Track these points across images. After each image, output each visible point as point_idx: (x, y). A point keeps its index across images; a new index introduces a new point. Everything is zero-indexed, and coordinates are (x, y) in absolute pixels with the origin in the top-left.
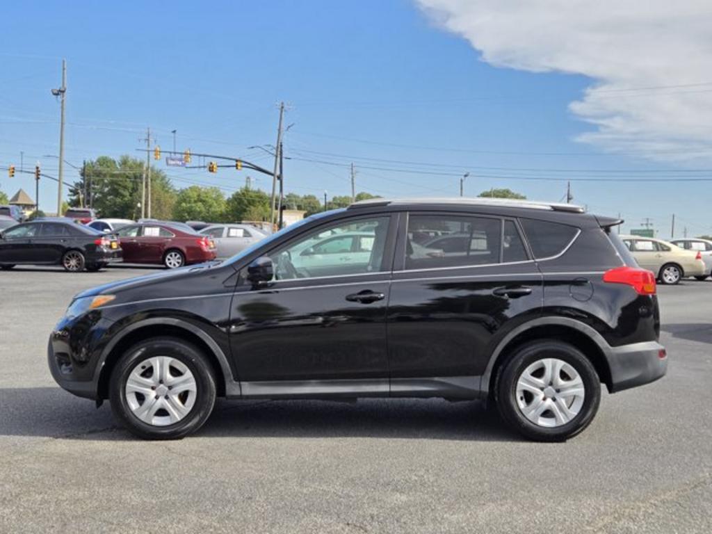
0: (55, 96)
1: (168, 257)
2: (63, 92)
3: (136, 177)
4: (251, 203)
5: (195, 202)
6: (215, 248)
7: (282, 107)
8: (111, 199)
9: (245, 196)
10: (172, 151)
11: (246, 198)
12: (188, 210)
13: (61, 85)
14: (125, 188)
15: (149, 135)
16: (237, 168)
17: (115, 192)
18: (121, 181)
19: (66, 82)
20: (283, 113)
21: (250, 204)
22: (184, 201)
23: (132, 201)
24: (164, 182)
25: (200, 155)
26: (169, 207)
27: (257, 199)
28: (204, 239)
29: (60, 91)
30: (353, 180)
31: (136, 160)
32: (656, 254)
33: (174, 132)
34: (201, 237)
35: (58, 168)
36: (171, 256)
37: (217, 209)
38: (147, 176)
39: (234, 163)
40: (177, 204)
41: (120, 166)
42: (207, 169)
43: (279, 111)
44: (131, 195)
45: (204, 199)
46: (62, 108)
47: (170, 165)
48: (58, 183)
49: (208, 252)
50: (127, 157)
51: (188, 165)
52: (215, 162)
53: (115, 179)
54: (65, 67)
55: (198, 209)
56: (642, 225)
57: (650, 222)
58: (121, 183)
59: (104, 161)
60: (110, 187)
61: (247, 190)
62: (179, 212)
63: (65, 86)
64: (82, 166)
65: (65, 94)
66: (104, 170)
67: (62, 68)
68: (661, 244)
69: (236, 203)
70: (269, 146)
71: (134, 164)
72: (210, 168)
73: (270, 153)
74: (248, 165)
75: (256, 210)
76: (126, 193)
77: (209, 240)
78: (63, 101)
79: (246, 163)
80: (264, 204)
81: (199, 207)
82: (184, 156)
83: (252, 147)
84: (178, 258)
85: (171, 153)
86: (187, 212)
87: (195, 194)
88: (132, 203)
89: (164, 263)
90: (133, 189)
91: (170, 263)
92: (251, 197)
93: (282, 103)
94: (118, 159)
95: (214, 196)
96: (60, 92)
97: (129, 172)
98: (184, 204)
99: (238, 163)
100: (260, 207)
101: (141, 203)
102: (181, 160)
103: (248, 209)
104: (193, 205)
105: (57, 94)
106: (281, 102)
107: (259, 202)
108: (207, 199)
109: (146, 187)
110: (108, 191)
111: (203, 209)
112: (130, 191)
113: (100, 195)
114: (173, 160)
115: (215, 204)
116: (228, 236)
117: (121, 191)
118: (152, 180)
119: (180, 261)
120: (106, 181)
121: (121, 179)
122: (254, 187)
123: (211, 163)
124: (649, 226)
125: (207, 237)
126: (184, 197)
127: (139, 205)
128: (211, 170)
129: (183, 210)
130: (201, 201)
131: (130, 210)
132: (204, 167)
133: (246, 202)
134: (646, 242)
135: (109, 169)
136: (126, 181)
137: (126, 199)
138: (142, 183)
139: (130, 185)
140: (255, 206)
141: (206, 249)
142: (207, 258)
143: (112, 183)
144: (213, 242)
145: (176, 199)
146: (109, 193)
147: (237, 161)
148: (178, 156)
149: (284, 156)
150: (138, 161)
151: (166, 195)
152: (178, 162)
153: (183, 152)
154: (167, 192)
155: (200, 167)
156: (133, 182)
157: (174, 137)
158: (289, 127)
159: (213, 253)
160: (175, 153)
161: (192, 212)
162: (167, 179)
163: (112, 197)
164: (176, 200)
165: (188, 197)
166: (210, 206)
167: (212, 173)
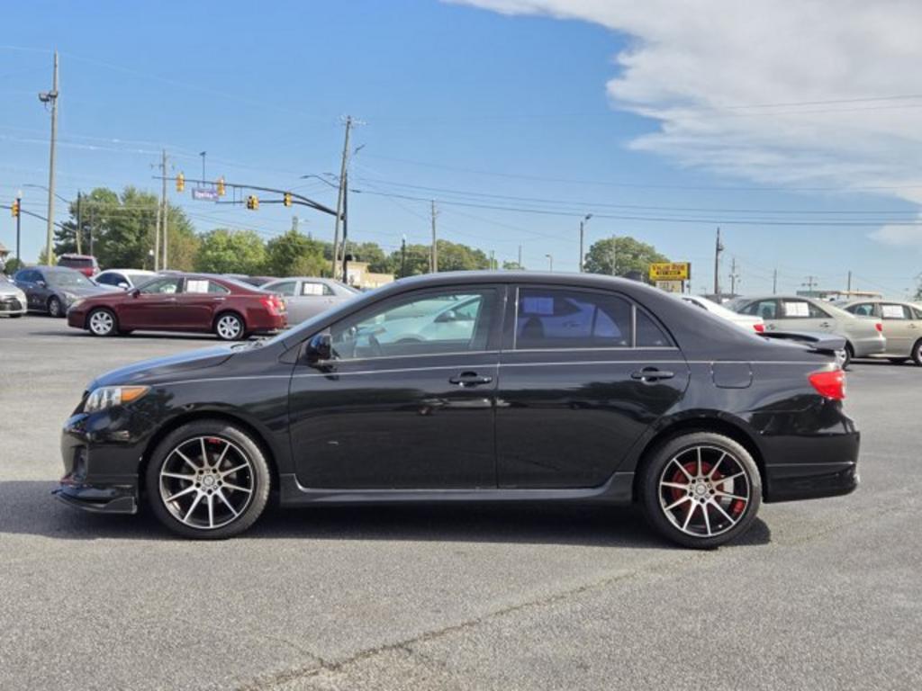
0: (43, 103)
1: (221, 322)
2: (55, 97)
3: (144, 216)
4: (300, 251)
5: (225, 249)
6: (285, 310)
7: (349, 123)
8: (111, 244)
9: (291, 242)
10: (201, 179)
11: (293, 244)
12: (215, 260)
13: (52, 89)
14: (131, 230)
15: (164, 159)
16: (286, 205)
17: (116, 235)
18: (124, 220)
19: (58, 83)
20: (350, 130)
21: (297, 252)
22: (210, 247)
23: (139, 248)
24: (182, 222)
25: (235, 186)
26: (189, 257)
27: (307, 246)
28: (271, 297)
29: (50, 95)
30: (433, 222)
31: (145, 193)
32: (909, 323)
33: (203, 154)
34: (268, 296)
35: (47, 203)
36: (225, 321)
37: (254, 260)
38: (162, 214)
39: (281, 197)
40: (199, 252)
41: (124, 200)
42: (245, 205)
43: (345, 127)
44: (138, 239)
45: (236, 246)
46: (53, 118)
47: (198, 199)
48: (46, 222)
49: (278, 316)
50: (133, 190)
51: (221, 199)
52: (256, 195)
53: (116, 217)
54: (57, 62)
55: (228, 259)
56: (804, 285)
57: (813, 282)
58: (124, 223)
59: (102, 194)
60: (109, 229)
61: (294, 234)
62: (203, 263)
63: (57, 89)
64: (75, 199)
65: (57, 100)
66: (102, 205)
67: (52, 63)
68: (915, 310)
69: (278, 251)
70: (330, 174)
71: (143, 197)
72: (249, 203)
73: (330, 184)
74: (304, 201)
75: (304, 261)
76: (132, 237)
77: (278, 299)
78: (54, 109)
79: (298, 196)
80: (317, 252)
81: (229, 256)
82: (216, 187)
83: (306, 177)
84: (236, 325)
85: (198, 182)
86: (214, 263)
87: (224, 239)
88: (139, 250)
89: (214, 330)
90: (141, 232)
91: (224, 332)
92: (299, 243)
93: (349, 118)
94: (119, 191)
95: (249, 242)
96: (50, 98)
97: (137, 209)
98: (209, 253)
99: (286, 198)
100: (311, 257)
101: (154, 249)
102: (211, 192)
103: (295, 259)
104: (222, 253)
105: (45, 100)
106: (346, 116)
107: (309, 250)
108: (240, 245)
109: (162, 229)
110: (108, 233)
111: (235, 259)
112: (138, 234)
113: (97, 240)
114: (201, 191)
115: (251, 253)
116: (302, 293)
117: (125, 234)
118: (168, 219)
119: (238, 328)
120: (104, 221)
121: (124, 218)
122: (302, 231)
123: (250, 198)
124: (813, 286)
125: (275, 295)
126: (209, 243)
127: (151, 252)
128: (250, 206)
129: (209, 260)
130: (232, 248)
131: (137, 259)
132: (241, 202)
133: (292, 250)
134: (894, 307)
135: (108, 205)
136: (131, 220)
137: (132, 245)
138: (155, 224)
139: (136, 226)
140: (303, 255)
141: (275, 312)
142: (276, 324)
143: (113, 223)
144: (283, 301)
145: (198, 245)
146: (108, 237)
147: (285, 194)
148: (209, 187)
149: (349, 187)
150: (149, 194)
151: (185, 240)
152: (208, 195)
153: (215, 181)
154: (186, 236)
155: (234, 202)
156: (140, 221)
157: (204, 161)
158: (358, 149)
159: (282, 317)
160: (204, 182)
161: (219, 262)
162: (187, 219)
163: (112, 242)
164: (199, 247)
165: (215, 243)
166: (245, 255)
167: (250, 211)
